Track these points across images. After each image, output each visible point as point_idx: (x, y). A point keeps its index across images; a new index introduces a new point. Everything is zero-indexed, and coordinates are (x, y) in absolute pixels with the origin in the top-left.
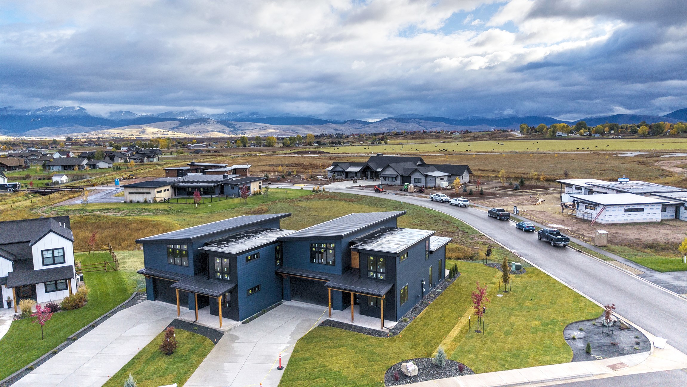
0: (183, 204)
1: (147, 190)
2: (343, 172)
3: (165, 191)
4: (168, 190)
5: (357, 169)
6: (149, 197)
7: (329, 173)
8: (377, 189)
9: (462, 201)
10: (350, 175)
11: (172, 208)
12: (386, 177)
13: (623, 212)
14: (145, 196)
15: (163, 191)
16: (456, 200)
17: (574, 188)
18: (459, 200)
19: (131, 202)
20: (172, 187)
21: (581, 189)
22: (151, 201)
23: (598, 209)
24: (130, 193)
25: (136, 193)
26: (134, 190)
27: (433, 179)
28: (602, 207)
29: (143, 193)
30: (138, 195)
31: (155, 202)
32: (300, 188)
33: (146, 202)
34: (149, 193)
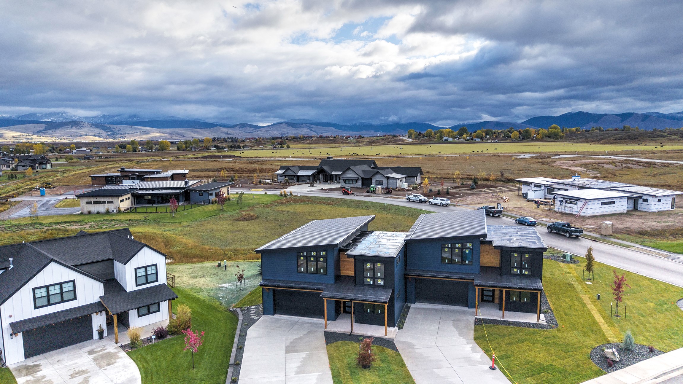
0: (154, 213)
1: (110, 199)
2: (294, 176)
3: (126, 199)
4: (129, 198)
5: (310, 173)
6: (111, 207)
7: (279, 177)
8: (345, 191)
9: (444, 200)
10: (301, 179)
11: (148, 218)
12: (346, 180)
13: (600, 205)
14: (107, 206)
15: (125, 200)
16: (437, 199)
17: (533, 186)
18: (440, 200)
19: (90, 213)
20: (133, 195)
21: (540, 186)
22: (115, 211)
23: (580, 204)
24: (87, 203)
25: (95, 203)
26: (92, 200)
27: (395, 181)
28: (584, 201)
29: (104, 202)
30: (97, 205)
31: (119, 212)
32: (264, 193)
33: (108, 212)
34: (112, 202)
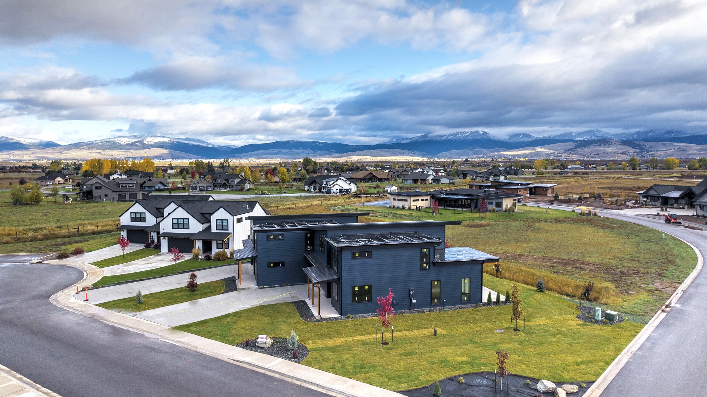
2: (658, 197)
5: (676, 194)
6: (406, 204)
7: (641, 197)
8: (668, 219)
10: (670, 202)
12: (703, 206)
14: (404, 203)
19: (394, 207)
20: (432, 197)
22: (407, 208)
24: (394, 199)
25: (399, 200)
26: (397, 197)
29: (402, 200)
30: (399, 201)
31: (410, 208)
33: (403, 208)
34: (406, 200)
